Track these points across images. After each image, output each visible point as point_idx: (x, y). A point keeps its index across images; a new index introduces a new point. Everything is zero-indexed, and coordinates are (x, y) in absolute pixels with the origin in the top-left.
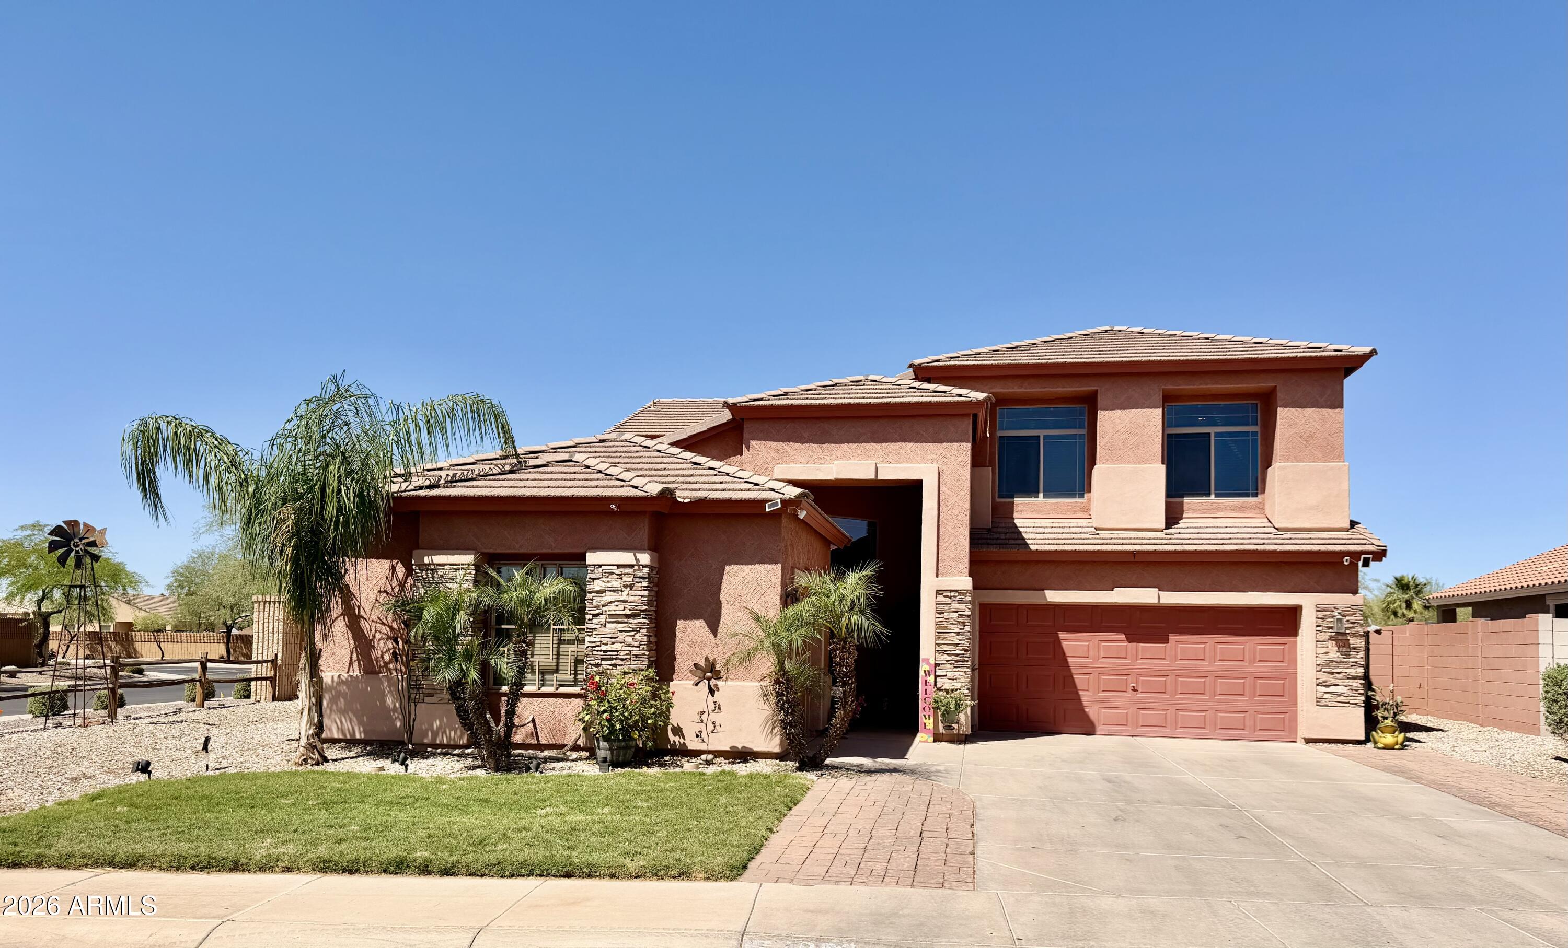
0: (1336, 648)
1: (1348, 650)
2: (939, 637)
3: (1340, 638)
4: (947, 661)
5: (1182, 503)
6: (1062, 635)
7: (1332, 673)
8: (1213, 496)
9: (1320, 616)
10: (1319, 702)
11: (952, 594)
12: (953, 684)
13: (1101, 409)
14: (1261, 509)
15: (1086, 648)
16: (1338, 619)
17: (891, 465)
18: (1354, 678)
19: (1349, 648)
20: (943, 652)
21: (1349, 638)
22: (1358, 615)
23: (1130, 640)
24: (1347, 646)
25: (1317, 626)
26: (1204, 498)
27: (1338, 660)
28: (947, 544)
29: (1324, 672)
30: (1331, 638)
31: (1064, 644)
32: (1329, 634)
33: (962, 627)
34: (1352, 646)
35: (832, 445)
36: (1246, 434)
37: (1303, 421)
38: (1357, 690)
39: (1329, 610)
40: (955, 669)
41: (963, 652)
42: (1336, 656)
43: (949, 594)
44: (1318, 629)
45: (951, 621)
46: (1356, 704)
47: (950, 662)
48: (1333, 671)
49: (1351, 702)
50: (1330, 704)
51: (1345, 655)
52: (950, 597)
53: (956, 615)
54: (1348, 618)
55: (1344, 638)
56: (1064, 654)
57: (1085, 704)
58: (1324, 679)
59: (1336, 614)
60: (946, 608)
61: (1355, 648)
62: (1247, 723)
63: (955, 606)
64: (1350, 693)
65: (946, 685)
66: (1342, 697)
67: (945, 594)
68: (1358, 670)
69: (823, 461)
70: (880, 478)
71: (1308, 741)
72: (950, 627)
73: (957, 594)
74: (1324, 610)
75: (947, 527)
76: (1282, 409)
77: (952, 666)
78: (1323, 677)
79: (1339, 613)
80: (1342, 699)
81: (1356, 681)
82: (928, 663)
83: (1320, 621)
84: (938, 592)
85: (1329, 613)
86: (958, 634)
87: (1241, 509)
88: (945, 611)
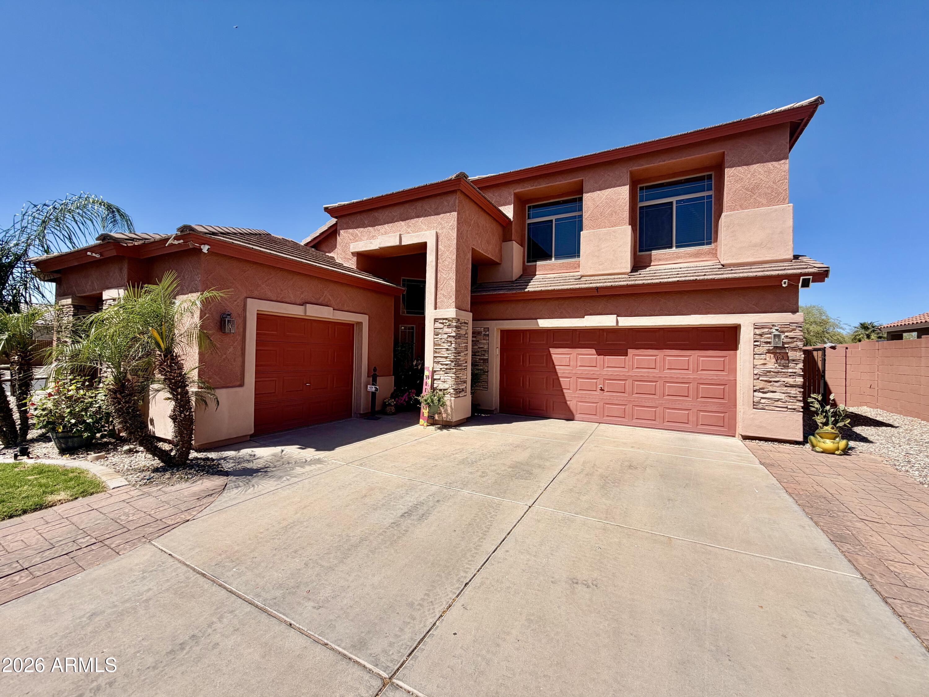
0: (774, 360)
1: (787, 362)
2: (436, 352)
3: (778, 351)
4: (441, 369)
5: (651, 255)
6: (552, 350)
7: (770, 382)
8: (674, 248)
9: (758, 333)
10: (755, 405)
11: (444, 321)
12: (444, 385)
13: (585, 193)
14: (714, 254)
15: (568, 359)
16: (775, 335)
17: (410, 235)
18: (792, 386)
19: (788, 360)
20: (438, 362)
21: (787, 351)
22: (797, 331)
23: (599, 354)
24: (786, 358)
25: (755, 341)
26: (668, 250)
27: (776, 370)
28: (442, 286)
29: (761, 380)
30: (769, 352)
31: (554, 356)
32: (767, 348)
33: (449, 344)
34: (790, 358)
35: (380, 226)
36: (703, 198)
37: (749, 176)
38: (795, 397)
39: (766, 328)
40: (446, 375)
41: (450, 363)
42: (774, 367)
43: (441, 321)
44: (756, 343)
45: (443, 340)
46: (794, 409)
47: (443, 370)
48: (771, 379)
49: (789, 407)
50: (766, 408)
51: (784, 366)
52: (443, 323)
53: (446, 336)
54: (786, 334)
55: (783, 351)
56: (553, 364)
57: (567, 398)
58: (761, 387)
59: (774, 331)
60: (440, 331)
61: (794, 360)
62: (690, 418)
63: (446, 330)
64: (788, 399)
65: (440, 386)
66: (779, 403)
67: (440, 321)
68: (797, 380)
69: (374, 238)
70: (403, 244)
71: (745, 438)
72: (442, 344)
73: (447, 321)
74: (763, 328)
75: (442, 274)
76: (729, 169)
77: (444, 372)
78: (760, 385)
79: (777, 330)
80: (779, 404)
81: (795, 389)
82: (428, 370)
83: (758, 337)
84: (436, 320)
85: (767, 330)
86: (447, 349)
87: (697, 255)
88: (440, 333)
